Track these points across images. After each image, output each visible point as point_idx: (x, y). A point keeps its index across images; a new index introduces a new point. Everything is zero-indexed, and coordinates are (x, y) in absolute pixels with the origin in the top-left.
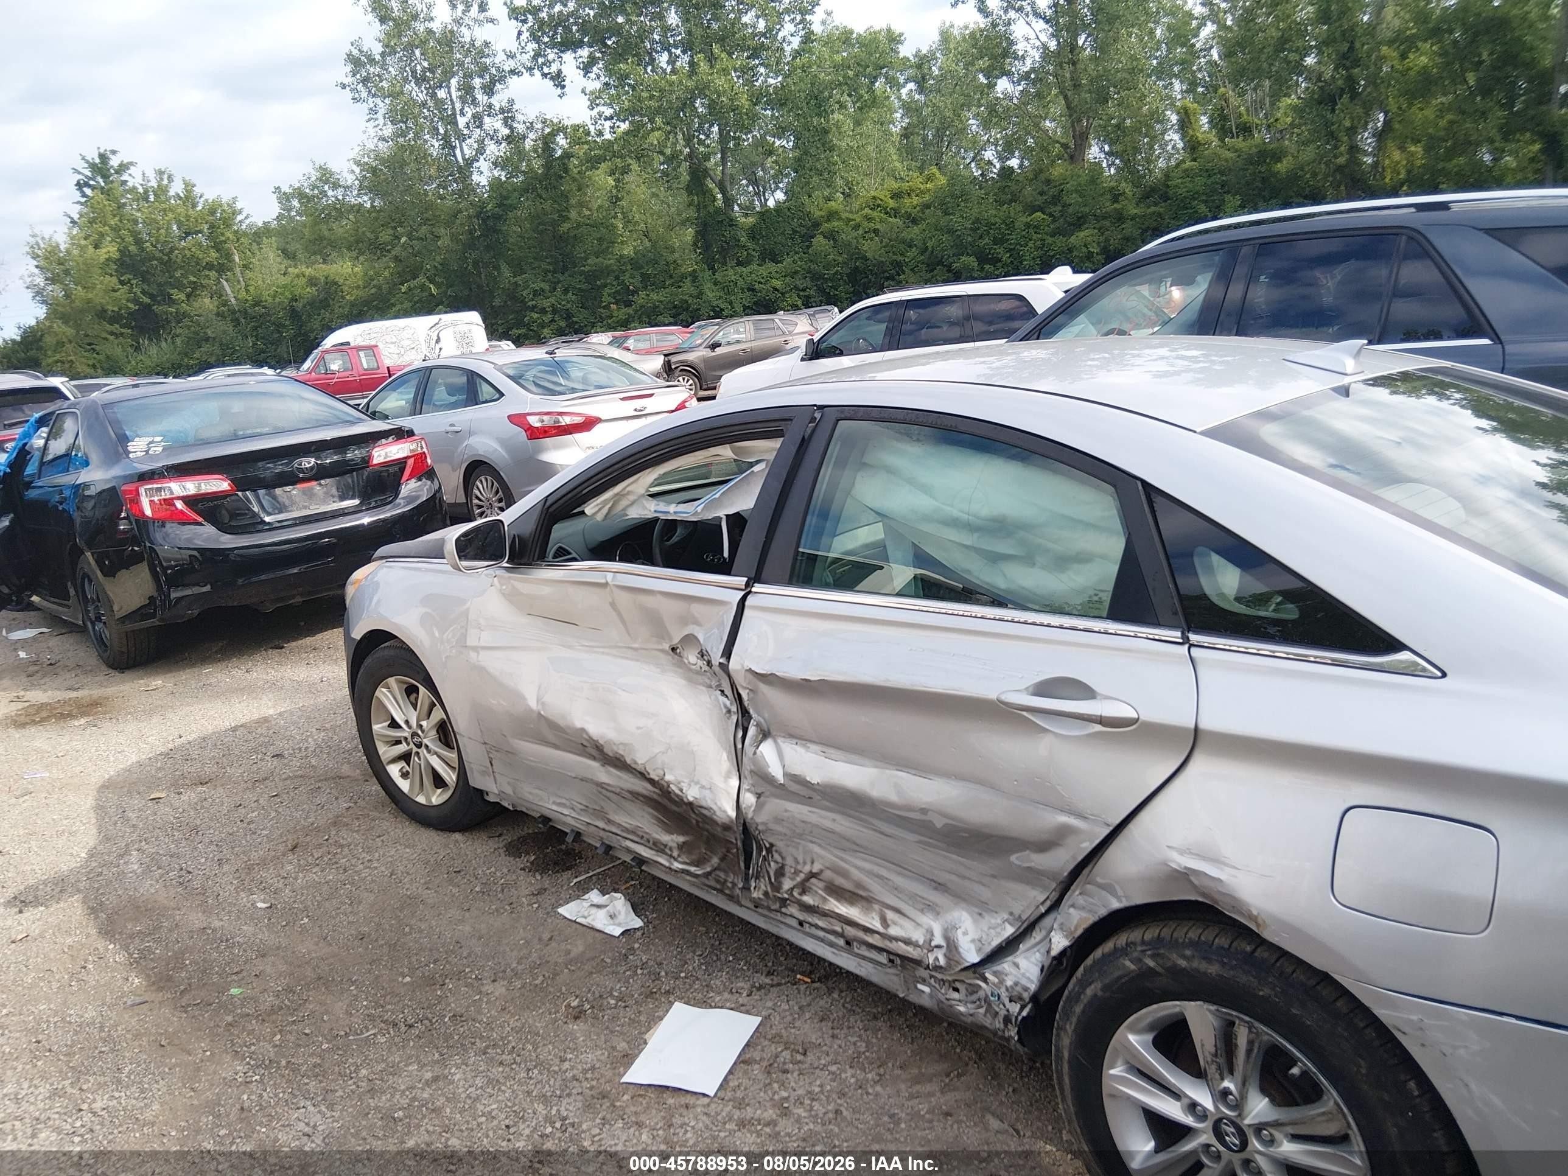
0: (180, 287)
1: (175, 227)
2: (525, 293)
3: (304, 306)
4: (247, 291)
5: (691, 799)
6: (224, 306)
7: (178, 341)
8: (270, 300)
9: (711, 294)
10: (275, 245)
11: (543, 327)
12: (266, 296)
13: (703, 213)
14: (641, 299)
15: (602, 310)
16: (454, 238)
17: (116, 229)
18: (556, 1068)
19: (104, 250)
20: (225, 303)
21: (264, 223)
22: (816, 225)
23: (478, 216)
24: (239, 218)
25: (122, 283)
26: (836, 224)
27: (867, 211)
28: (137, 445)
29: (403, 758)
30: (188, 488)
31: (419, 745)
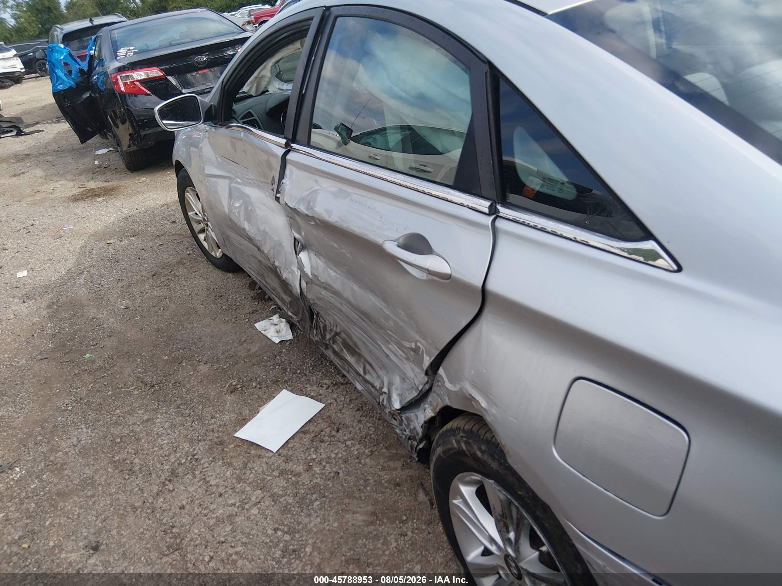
5: (284, 278)
18: (207, 422)
28: (122, 52)
29: (203, 231)
30: (140, 75)
31: (207, 225)
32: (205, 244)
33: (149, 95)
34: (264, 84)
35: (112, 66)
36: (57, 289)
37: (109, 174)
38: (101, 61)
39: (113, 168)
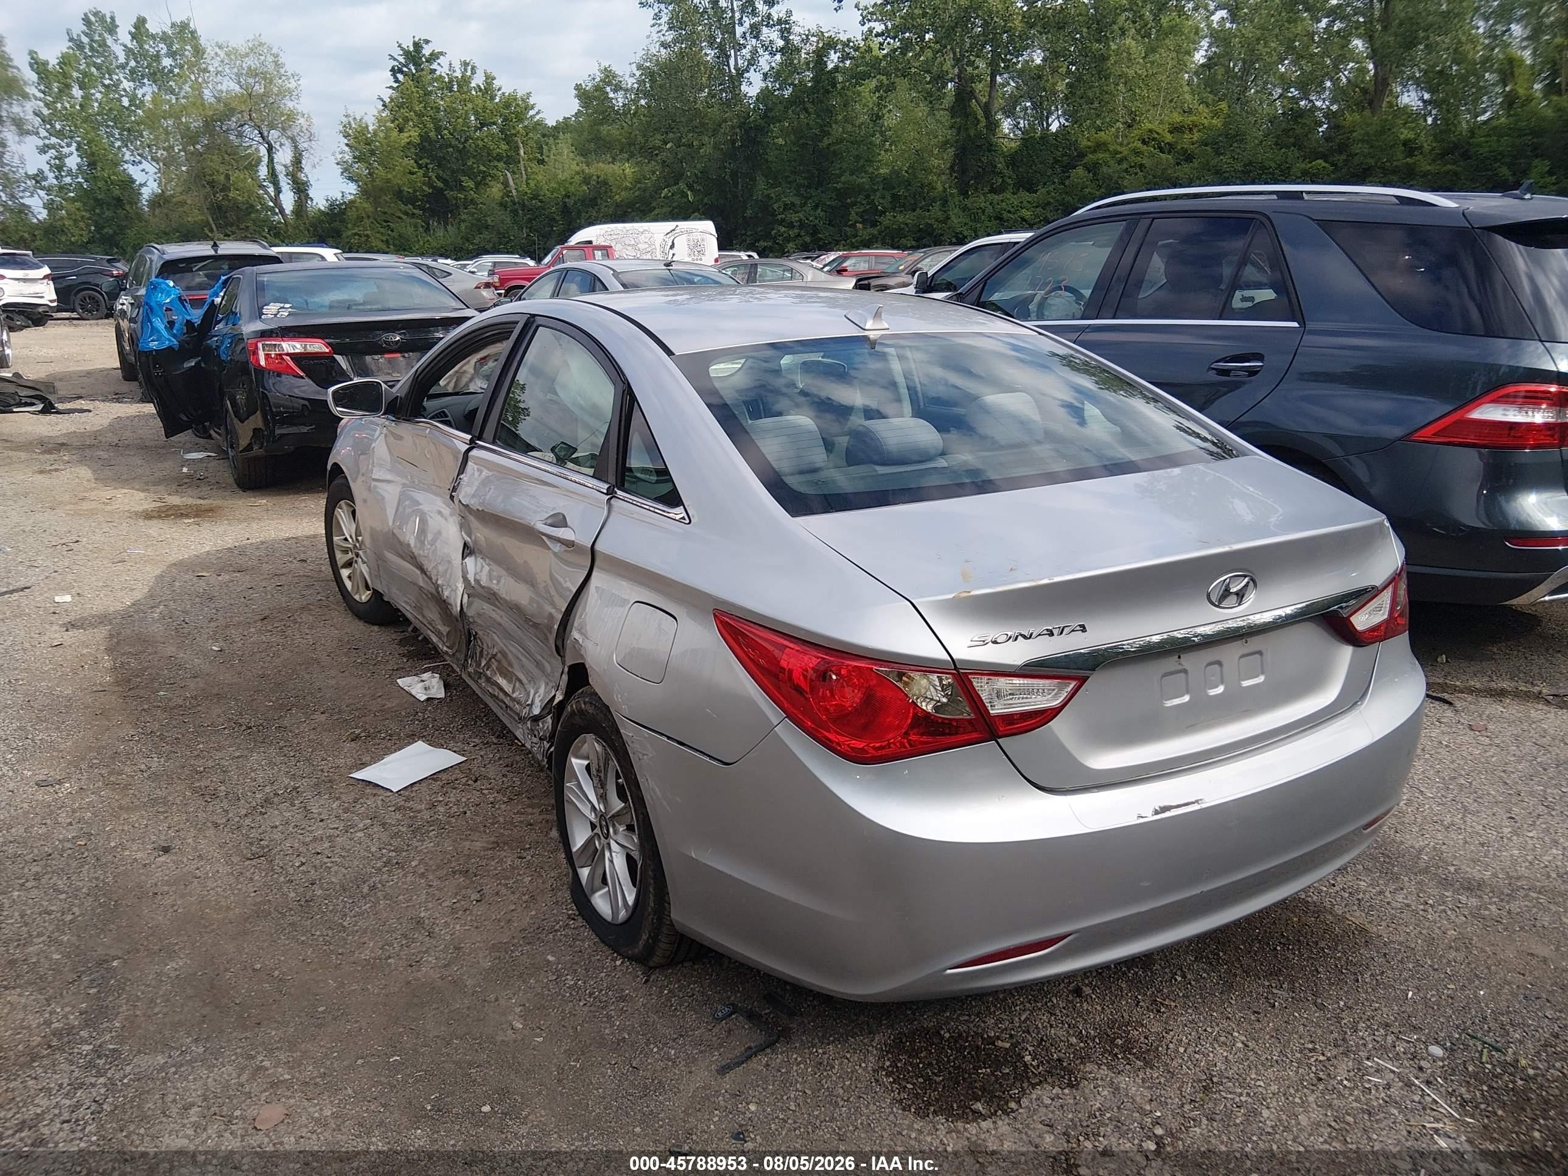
0: (471, 175)
1: (473, 118)
2: (775, 206)
3: (575, 203)
4: (528, 184)
5: (445, 598)
6: (508, 196)
7: (463, 226)
8: (548, 194)
9: (957, 219)
10: (570, 141)
11: (789, 242)
12: (545, 191)
13: (963, 134)
14: (887, 220)
15: (848, 229)
16: (716, 147)
17: (420, 115)
18: (316, 763)
19: (406, 135)
20: (508, 194)
21: (565, 118)
22: (1082, 155)
23: (740, 127)
24: (531, 113)
25: (420, 167)
26: (1101, 156)
27: (1139, 144)
28: (271, 309)
29: (349, 564)
30: (294, 347)
31: (357, 555)
32: (348, 584)
33: (302, 377)
34: (465, 380)
35: (249, 328)
36: (118, 621)
37: (205, 490)
38: (232, 316)
39: (213, 481)
